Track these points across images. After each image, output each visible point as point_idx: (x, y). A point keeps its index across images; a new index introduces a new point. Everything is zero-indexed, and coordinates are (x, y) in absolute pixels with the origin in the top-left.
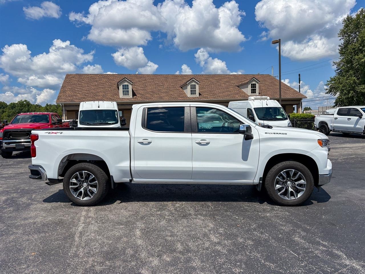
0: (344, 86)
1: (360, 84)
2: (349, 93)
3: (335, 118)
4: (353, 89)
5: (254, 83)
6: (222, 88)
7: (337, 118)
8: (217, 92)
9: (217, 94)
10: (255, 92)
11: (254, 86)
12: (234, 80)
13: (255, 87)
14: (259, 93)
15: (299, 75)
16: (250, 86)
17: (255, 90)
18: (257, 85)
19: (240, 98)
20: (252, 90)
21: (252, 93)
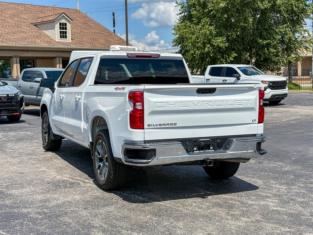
0: (197, 38)
1: (216, 36)
2: (204, 46)
3: (207, 80)
4: (209, 42)
5: (63, 21)
6: (9, 26)
7: (209, 80)
8: (4, 32)
9: (4, 36)
10: (66, 37)
11: (63, 26)
12: (25, 13)
13: (66, 29)
14: (72, 39)
15: (113, 14)
16: (57, 26)
17: (66, 32)
18: (69, 26)
19: (44, 44)
20: (60, 33)
21: (61, 37)
